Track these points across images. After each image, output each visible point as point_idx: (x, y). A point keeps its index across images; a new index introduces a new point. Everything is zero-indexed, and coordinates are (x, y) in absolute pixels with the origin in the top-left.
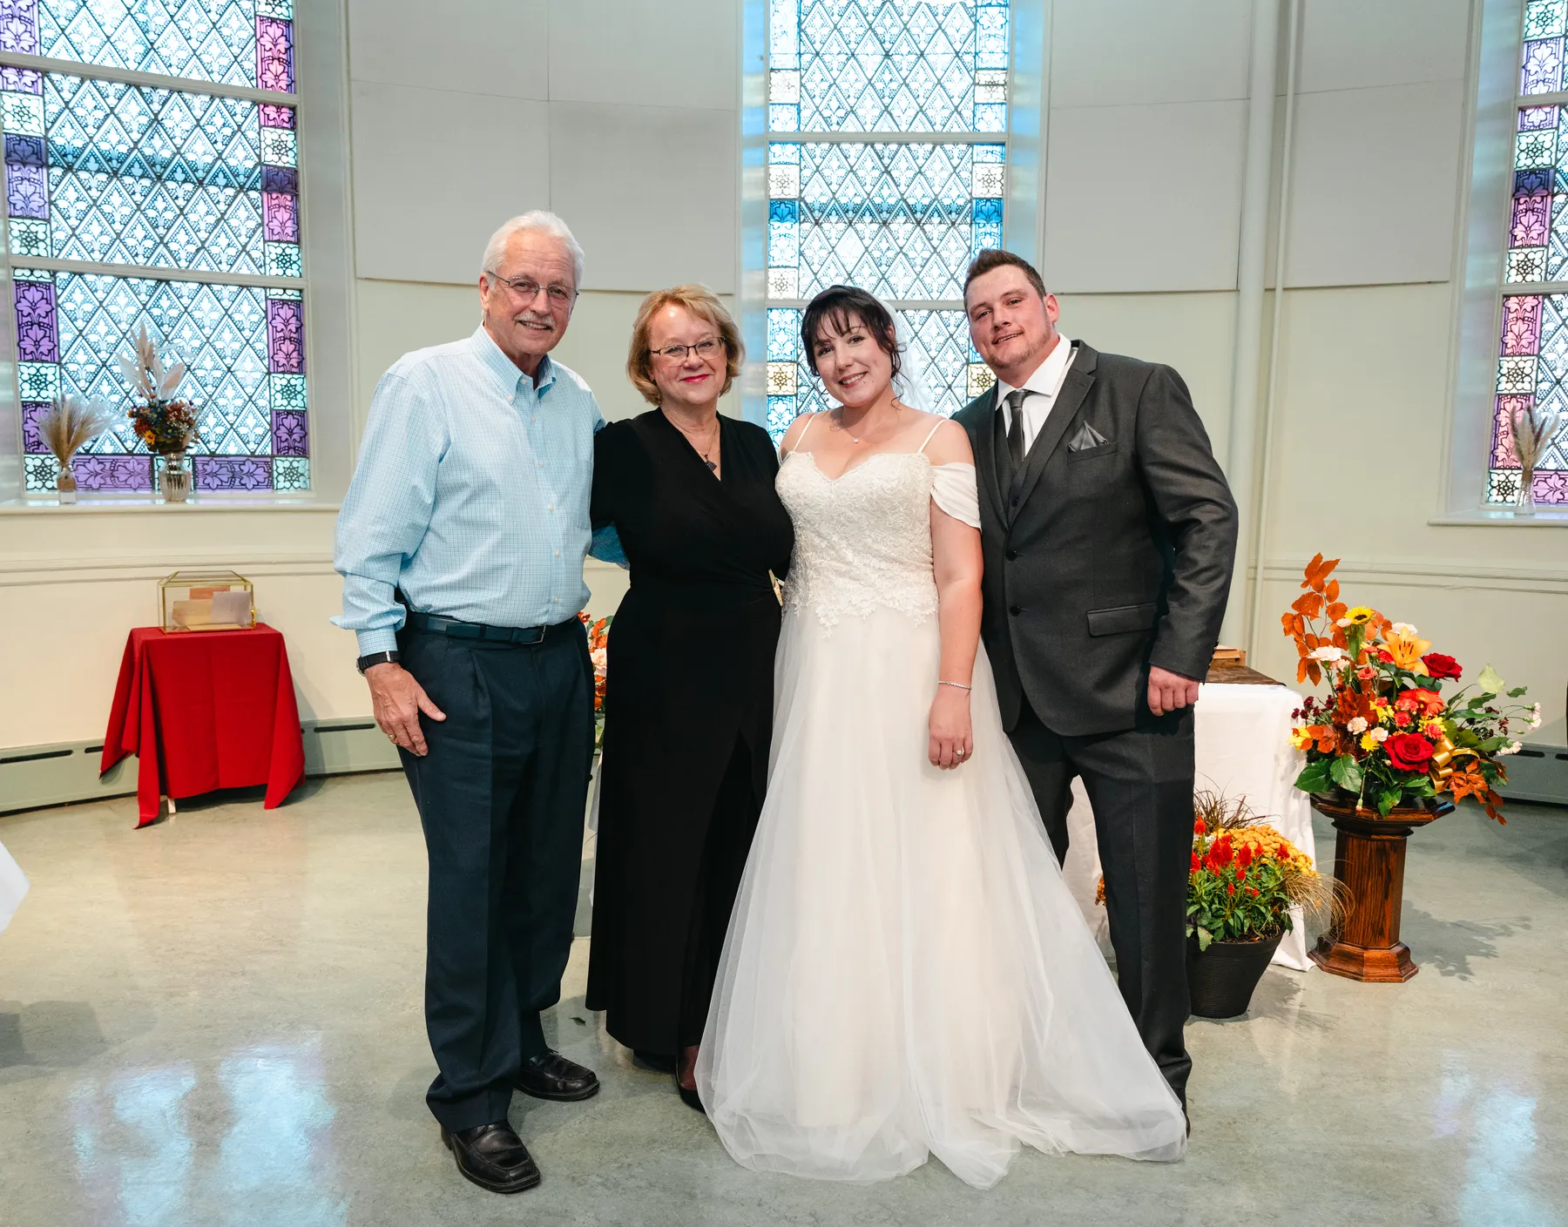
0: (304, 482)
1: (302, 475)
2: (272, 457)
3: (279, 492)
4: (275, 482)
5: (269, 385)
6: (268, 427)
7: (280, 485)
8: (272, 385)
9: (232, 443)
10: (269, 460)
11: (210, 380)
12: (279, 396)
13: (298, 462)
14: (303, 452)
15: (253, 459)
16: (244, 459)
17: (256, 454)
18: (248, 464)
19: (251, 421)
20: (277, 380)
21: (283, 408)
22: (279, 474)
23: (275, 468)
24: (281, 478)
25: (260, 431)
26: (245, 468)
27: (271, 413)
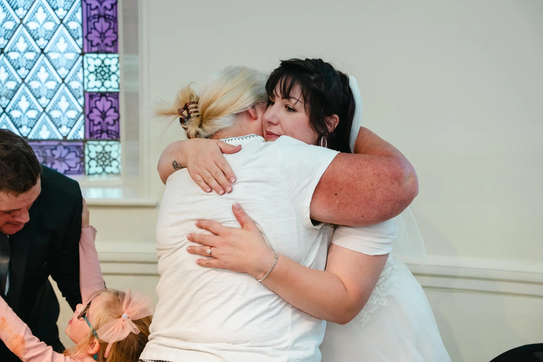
0: (117, 167)
1: (115, 159)
2: (85, 141)
3: (92, 179)
4: (87, 167)
5: (83, 66)
6: (81, 110)
7: (93, 170)
8: (86, 66)
9: (44, 128)
10: (81, 144)
11: (23, 63)
12: (92, 77)
13: (111, 146)
14: (115, 136)
15: (65, 144)
16: (56, 143)
17: (69, 138)
18: (60, 148)
19: (63, 104)
20: (91, 61)
21: (96, 90)
22: (91, 159)
23: (87, 152)
24: (93, 163)
25: (72, 114)
26: (57, 153)
27: (84, 96)
